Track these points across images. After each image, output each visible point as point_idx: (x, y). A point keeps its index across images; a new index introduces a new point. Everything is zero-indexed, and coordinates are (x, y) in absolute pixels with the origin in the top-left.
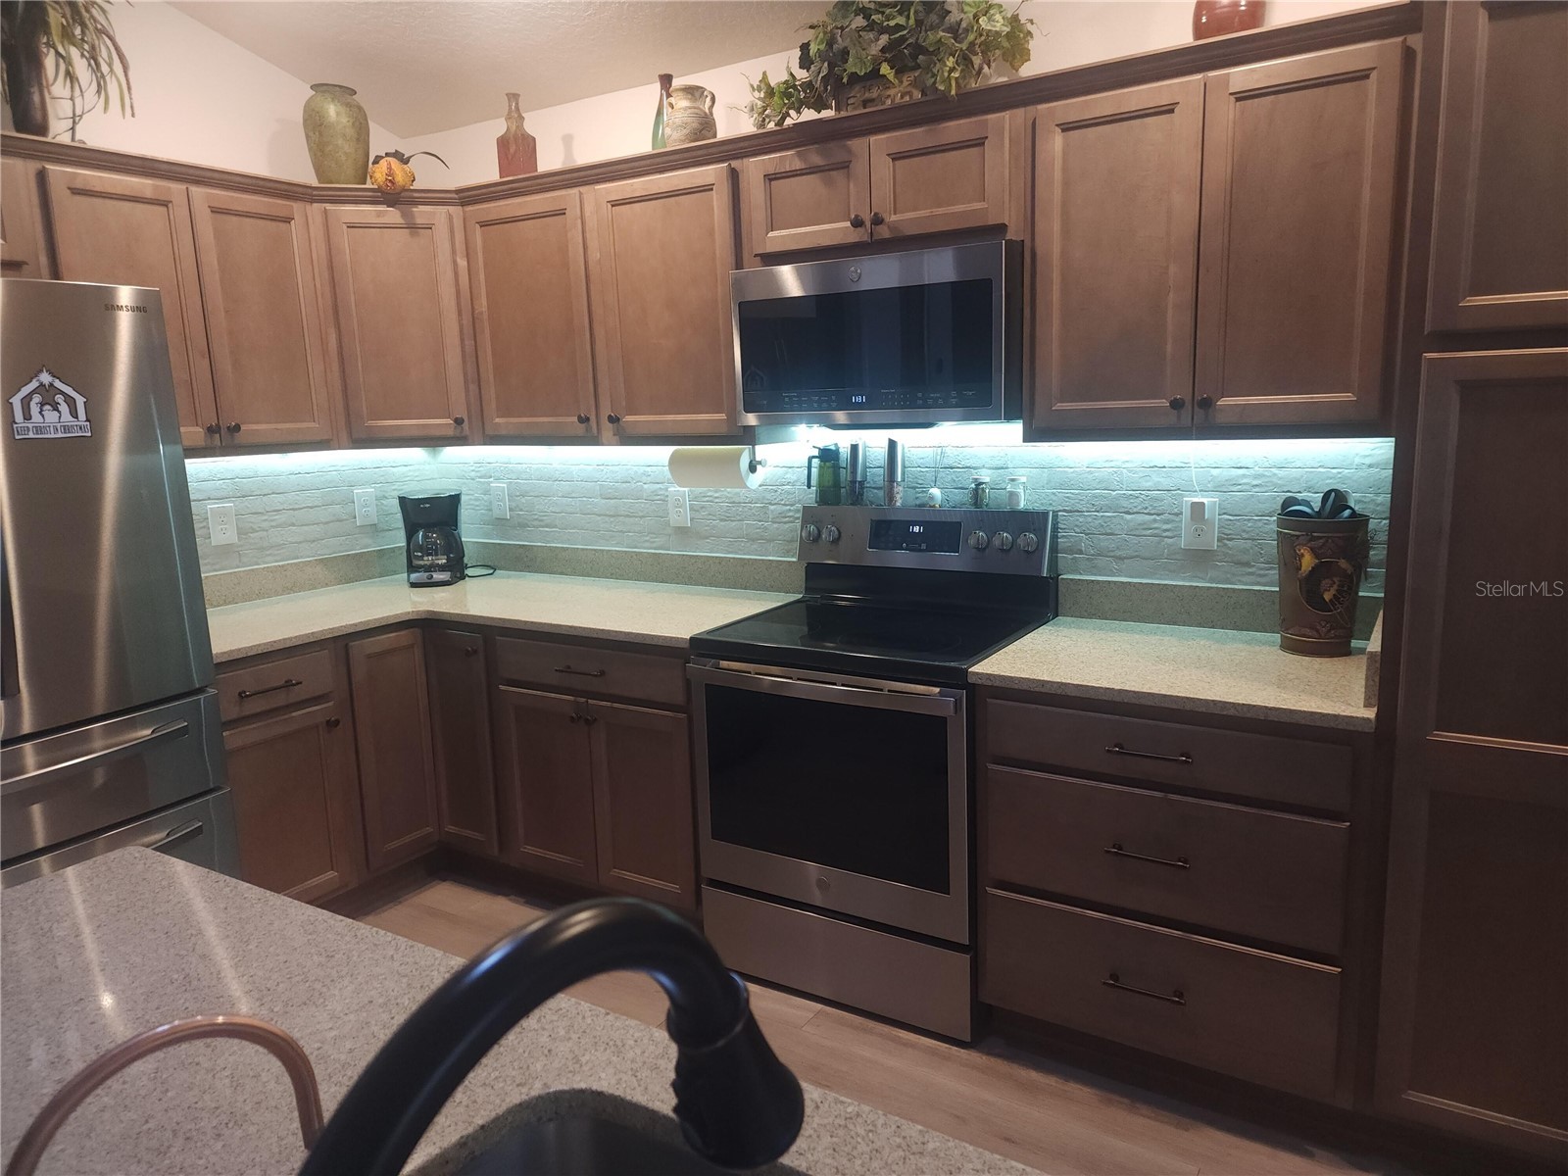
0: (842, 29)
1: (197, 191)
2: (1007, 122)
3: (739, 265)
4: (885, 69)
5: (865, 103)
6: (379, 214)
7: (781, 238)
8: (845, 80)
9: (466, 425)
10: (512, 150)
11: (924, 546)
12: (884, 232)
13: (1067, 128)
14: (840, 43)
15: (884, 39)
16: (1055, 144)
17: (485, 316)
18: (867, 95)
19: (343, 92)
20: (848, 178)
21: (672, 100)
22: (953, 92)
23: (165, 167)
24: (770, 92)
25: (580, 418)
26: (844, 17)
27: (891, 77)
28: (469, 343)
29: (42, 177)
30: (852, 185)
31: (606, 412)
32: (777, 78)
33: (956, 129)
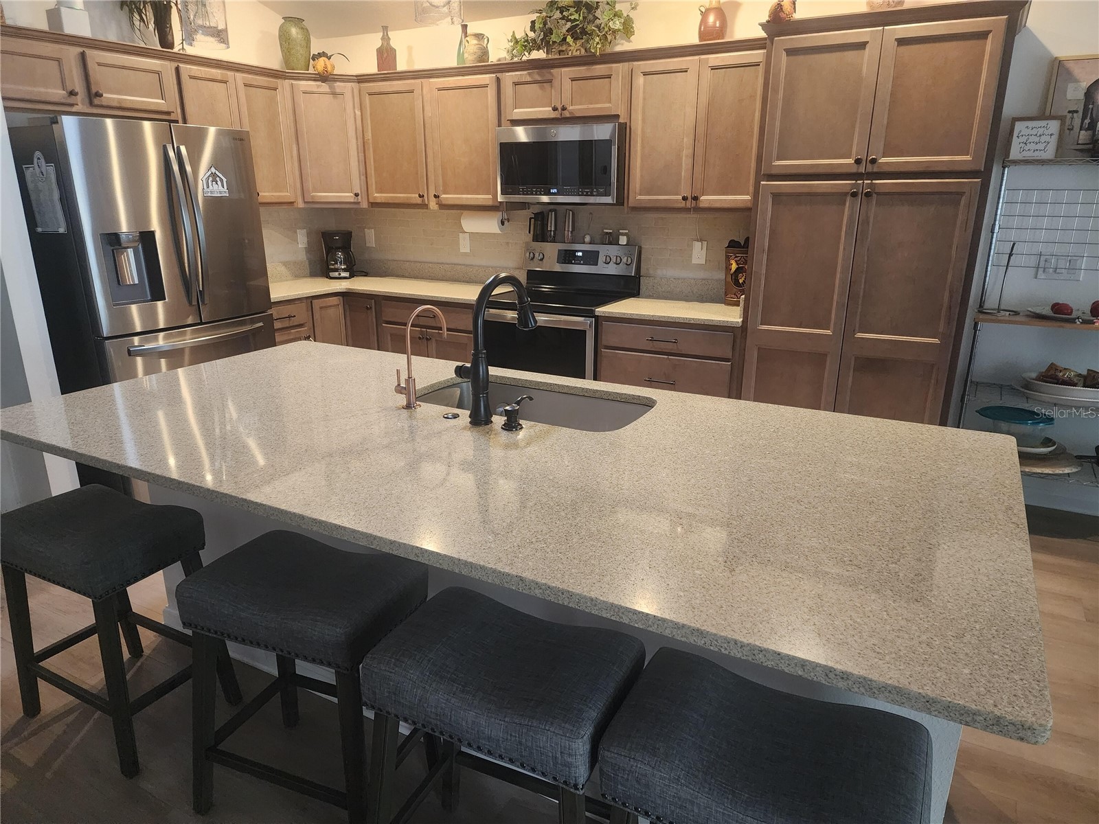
0: (550, 17)
1: (239, 75)
2: (620, 68)
3: (500, 125)
4: (569, 39)
5: (560, 52)
6: (318, 86)
7: (520, 113)
8: (551, 43)
9: (359, 197)
10: (385, 55)
11: (582, 262)
12: (567, 114)
13: (645, 74)
14: (549, 25)
15: (569, 25)
16: (640, 80)
17: (370, 141)
18: (561, 48)
19: (298, 21)
20: (551, 86)
21: (467, 38)
22: (598, 54)
23: (226, 64)
24: (517, 42)
25: (420, 195)
26: (551, 11)
27: (571, 43)
28: (361, 155)
29: (177, 69)
30: (553, 91)
31: (432, 193)
32: (520, 35)
33: (600, 69)
